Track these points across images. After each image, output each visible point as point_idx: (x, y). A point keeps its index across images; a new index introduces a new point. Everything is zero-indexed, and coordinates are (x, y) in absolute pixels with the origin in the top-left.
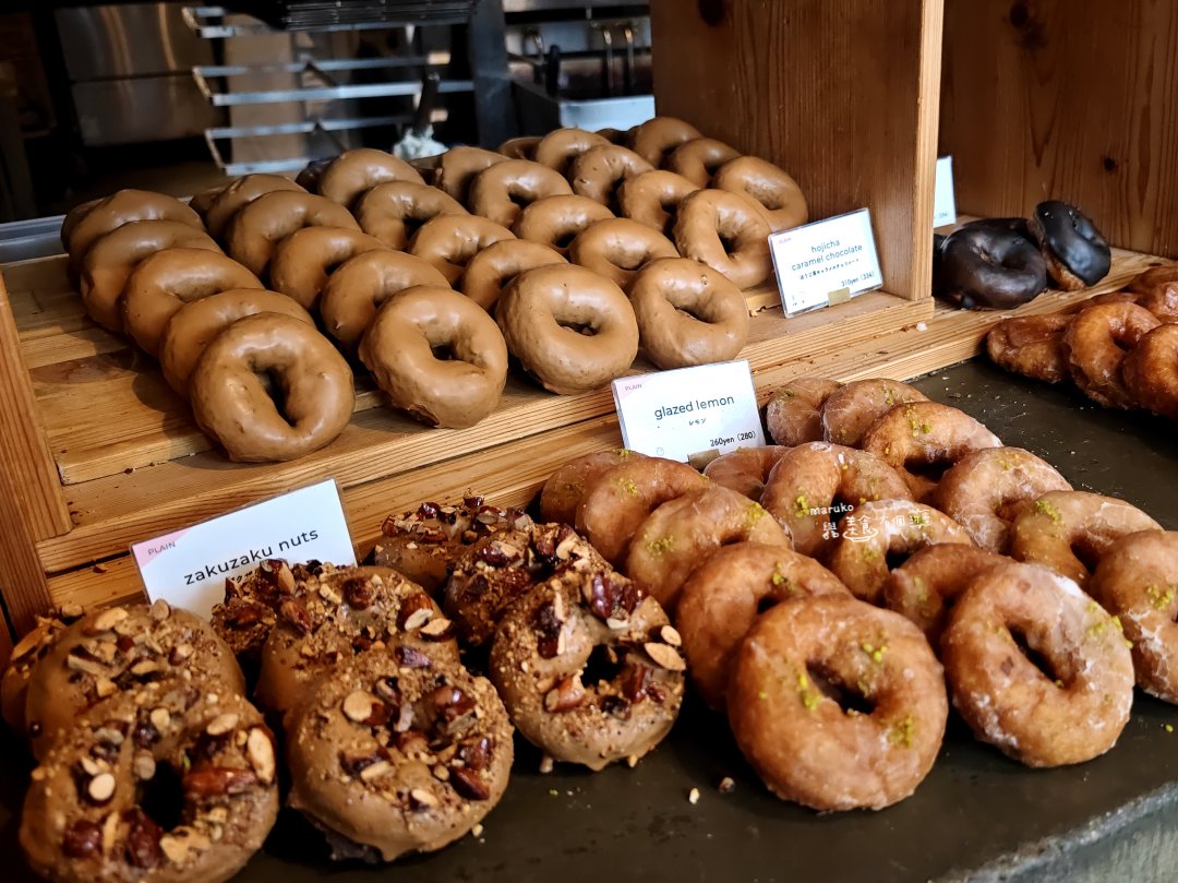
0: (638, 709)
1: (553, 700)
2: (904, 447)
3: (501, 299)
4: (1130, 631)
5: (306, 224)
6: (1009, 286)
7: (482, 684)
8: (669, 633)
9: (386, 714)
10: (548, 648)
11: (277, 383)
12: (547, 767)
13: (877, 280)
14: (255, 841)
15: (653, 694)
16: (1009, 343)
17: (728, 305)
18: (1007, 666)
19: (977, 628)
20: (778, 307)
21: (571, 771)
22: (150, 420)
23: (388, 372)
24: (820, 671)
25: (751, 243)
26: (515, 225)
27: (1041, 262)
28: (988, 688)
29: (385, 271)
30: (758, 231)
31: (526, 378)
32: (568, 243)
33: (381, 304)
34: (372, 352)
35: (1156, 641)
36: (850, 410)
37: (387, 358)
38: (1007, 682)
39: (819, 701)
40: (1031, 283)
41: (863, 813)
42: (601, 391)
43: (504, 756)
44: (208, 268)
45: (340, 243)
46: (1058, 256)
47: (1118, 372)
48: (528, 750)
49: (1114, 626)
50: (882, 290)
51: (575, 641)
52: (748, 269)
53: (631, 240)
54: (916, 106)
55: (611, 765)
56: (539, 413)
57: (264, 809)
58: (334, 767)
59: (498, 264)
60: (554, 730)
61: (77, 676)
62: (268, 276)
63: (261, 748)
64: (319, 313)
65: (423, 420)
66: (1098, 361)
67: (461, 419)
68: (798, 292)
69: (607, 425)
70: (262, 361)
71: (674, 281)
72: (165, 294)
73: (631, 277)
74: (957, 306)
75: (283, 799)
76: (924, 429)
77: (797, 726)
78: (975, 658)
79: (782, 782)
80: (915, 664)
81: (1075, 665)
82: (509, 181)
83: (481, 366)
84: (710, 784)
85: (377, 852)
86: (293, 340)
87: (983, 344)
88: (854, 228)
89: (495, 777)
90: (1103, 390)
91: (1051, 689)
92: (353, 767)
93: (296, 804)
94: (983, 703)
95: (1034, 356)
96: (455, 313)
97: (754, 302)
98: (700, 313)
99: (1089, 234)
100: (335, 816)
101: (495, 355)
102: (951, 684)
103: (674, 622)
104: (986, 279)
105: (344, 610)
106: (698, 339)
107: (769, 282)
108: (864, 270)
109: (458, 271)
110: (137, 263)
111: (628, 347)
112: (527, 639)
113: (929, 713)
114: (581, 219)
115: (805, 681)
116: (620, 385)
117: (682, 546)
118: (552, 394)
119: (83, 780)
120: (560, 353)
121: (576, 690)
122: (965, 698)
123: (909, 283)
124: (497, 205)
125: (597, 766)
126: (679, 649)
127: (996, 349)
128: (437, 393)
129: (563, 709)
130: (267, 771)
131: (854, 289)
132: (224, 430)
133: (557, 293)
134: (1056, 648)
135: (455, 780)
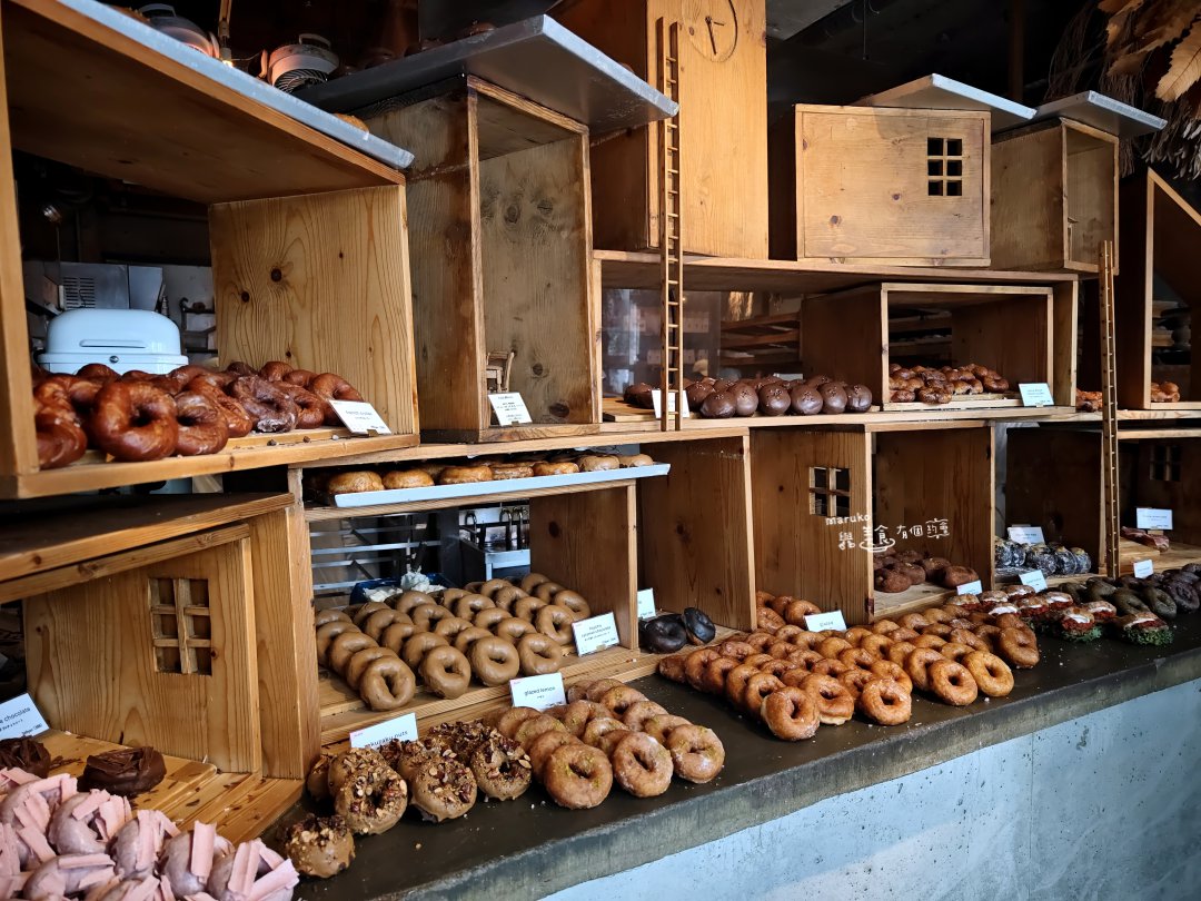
0: (516, 780)
1: (490, 775)
2: (614, 702)
3: (470, 649)
4: (673, 755)
5: (394, 622)
6: (670, 643)
7: (468, 770)
8: (526, 757)
9: (440, 776)
10: (488, 760)
11: (390, 681)
12: (487, 800)
13: (617, 641)
14: (400, 815)
15: (521, 776)
16: (666, 667)
17: (555, 651)
18: (630, 763)
19: (622, 752)
20: (575, 652)
21: (495, 800)
22: (340, 696)
23: (429, 677)
24: (573, 767)
25: (566, 626)
26: (473, 620)
27: (683, 633)
28: (624, 770)
29: (427, 640)
30: (568, 621)
31: (477, 681)
32: (494, 628)
33: (426, 653)
34: (424, 671)
35: (680, 758)
36: (597, 690)
37: (430, 672)
38: (630, 768)
39: (571, 773)
40: (679, 643)
41: (584, 809)
42: (505, 685)
43: (474, 791)
44: (361, 640)
45: (408, 629)
46: (692, 631)
47: (702, 677)
48: (481, 794)
49: (667, 753)
50: (619, 645)
51: (497, 759)
52: (564, 637)
53: (517, 626)
54: (628, 573)
55: (507, 800)
56: (481, 695)
57: (403, 804)
58: (427, 788)
59: (468, 637)
60: (490, 785)
61: (346, 767)
62: (381, 641)
63: (403, 785)
64: (402, 654)
65: (439, 696)
66: (695, 673)
67: (454, 695)
68: (584, 646)
69: (507, 698)
70: (385, 674)
71: (536, 642)
72: (345, 649)
73: (518, 641)
74: (651, 652)
75: (409, 801)
76: (621, 696)
77: (564, 780)
78: (620, 760)
79: (559, 799)
80: (602, 763)
81: (653, 764)
82: (471, 602)
83: (462, 675)
84: (538, 804)
85: (436, 817)
86: (395, 666)
87: (658, 668)
88: (607, 620)
89: (472, 797)
90: (697, 684)
91: (644, 771)
92: (432, 788)
93: (413, 802)
94: (622, 774)
95: (673, 671)
96: (453, 655)
97: (566, 651)
98: (543, 654)
99: (706, 622)
100: (426, 805)
101: (467, 672)
102: (614, 771)
103: (528, 754)
104: (660, 640)
105: (424, 749)
106: (542, 665)
107: (572, 642)
108: (611, 637)
109: (452, 639)
110: (334, 638)
111: (515, 668)
112: (482, 757)
113: (606, 780)
114: (499, 617)
115: (567, 768)
116: (512, 682)
117: (532, 733)
118: (486, 687)
119: (355, 791)
120: (491, 671)
121: (497, 773)
122: (618, 774)
123: (629, 642)
124: (466, 613)
125: (502, 799)
126: (530, 762)
127: (662, 669)
128: (445, 685)
129: (493, 778)
130: (405, 792)
131: (607, 645)
132: (372, 698)
133: (490, 647)
134: (648, 759)
135: (460, 796)
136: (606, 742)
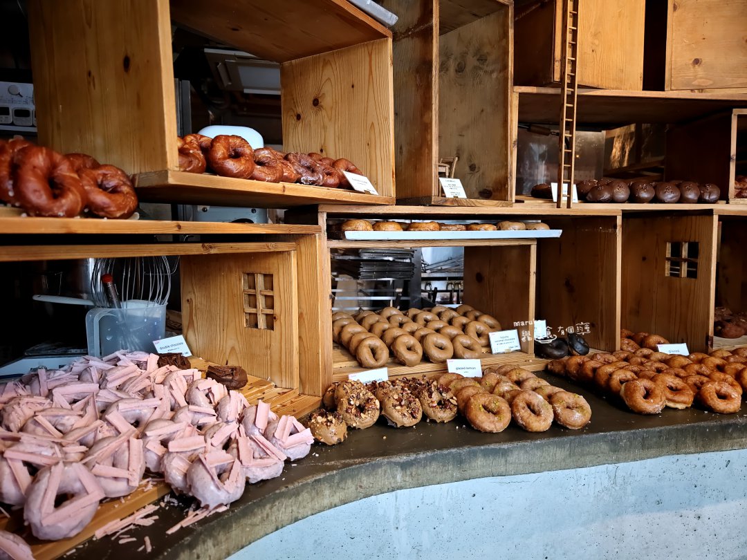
0: (447, 410)
1: (431, 405)
2: (515, 378)
3: (422, 340)
4: (554, 408)
5: (378, 321)
6: (556, 353)
7: (417, 400)
8: (454, 398)
9: (400, 400)
10: (430, 396)
11: (374, 351)
12: (428, 421)
13: (519, 348)
14: (375, 420)
15: (451, 409)
16: (553, 365)
17: (477, 347)
18: (524, 408)
19: (518, 401)
20: (491, 352)
21: (433, 421)
22: (345, 358)
23: (397, 351)
24: (485, 407)
25: (485, 335)
26: (425, 326)
27: (566, 348)
28: (519, 411)
29: (397, 332)
30: (486, 332)
31: (426, 358)
32: (438, 331)
33: (395, 339)
34: (394, 348)
35: (559, 411)
36: (504, 370)
37: (397, 348)
38: (523, 411)
39: (483, 409)
40: (563, 353)
41: (491, 433)
42: (444, 362)
43: (420, 413)
44: (358, 329)
45: (386, 326)
46: (572, 347)
47: (578, 371)
48: (425, 416)
49: (550, 406)
50: (520, 351)
51: (436, 397)
52: (483, 341)
53: (453, 331)
54: (528, 304)
55: (441, 422)
56: (427, 367)
57: (377, 414)
58: (391, 406)
59: (422, 333)
60: (430, 411)
61: (345, 389)
62: (370, 330)
63: (377, 403)
64: (382, 337)
65: (402, 364)
66: (573, 369)
67: (411, 365)
68: (496, 348)
69: (445, 370)
70: (372, 346)
71: (464, 340)
72: (349, 332)
73: (453, 339)
74: (542, 357)
75: (380, 413)
76: (519, 374)
77: (478, 413)
78: (517, 406)
79: (475, 424)
80: (505, 407)
81: (540, 412)
82: (425, 316)
83: (417, 353)
84: (461, 427)
85: (396, 424)
86: (377, 343)
87: (547, 366)
88: (513, 334)
89: (419, 416)
90: (574, 376)
91: (533, 415)
92: (395, 406)
93: (383, 413)
94: (518, 415)
95: (557, 368)
96: (412, 341)
97: (484, 350)
98: (469, 348)
99: (582, 342)
100: (390, 416)
101: (420, 351)
102: (512, 412)
103: (456, 397)
104: (549, 350)
105: (392, 386)
106: (468, 353)
107: (488, 345)
108: (516, 345)
109: (412, 333)
110: (343, 327)
111: (451, 354)
112: (426, 394)
113: (506, 418)
114: (441, 326)
115: (481, 406)
116: (448, 361)
117: (459, 387)
118: (431, 362)
119: (349, 401)
120: (435, 353)
121: (435, 404)
122: (515, 415)
123: (527, 349)
124: (421, 322)
125: (438, 421)
126: (457, 401)
127: (549, 367)
128: (407, 357)
129: (433, 407)
130: (378, 407)
131: (512, 349)
132: (363, 358)
133: (435, 339)
134: (536, 409)
135: (412, 414)
136: (508, 396)
